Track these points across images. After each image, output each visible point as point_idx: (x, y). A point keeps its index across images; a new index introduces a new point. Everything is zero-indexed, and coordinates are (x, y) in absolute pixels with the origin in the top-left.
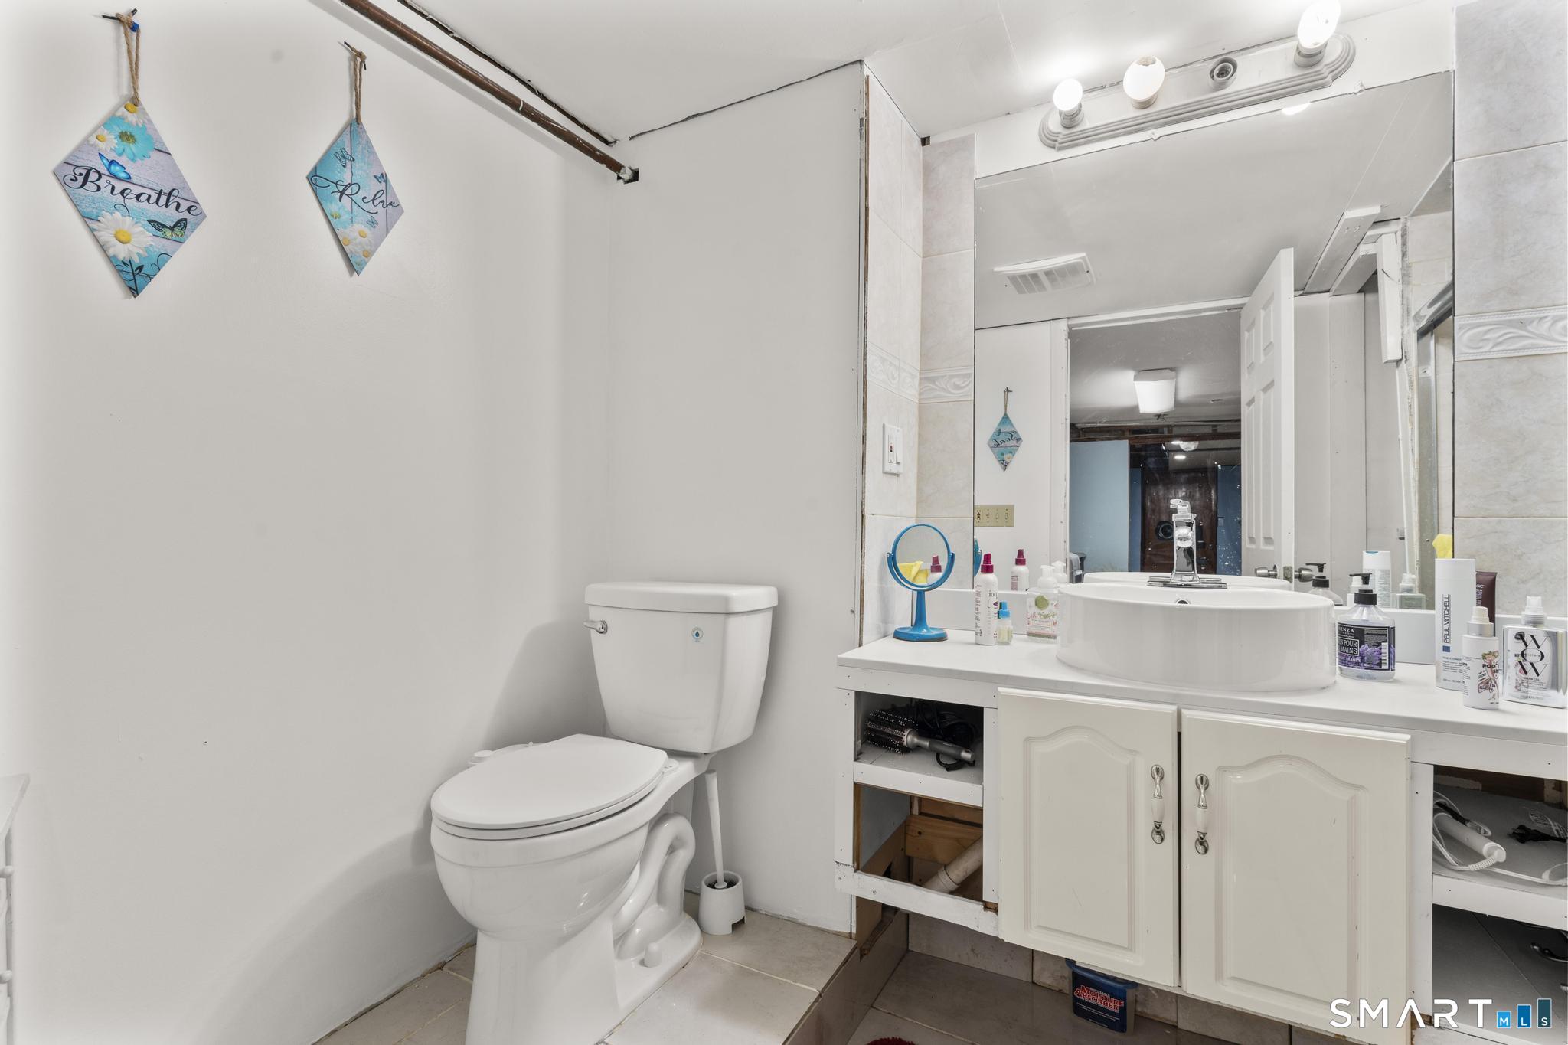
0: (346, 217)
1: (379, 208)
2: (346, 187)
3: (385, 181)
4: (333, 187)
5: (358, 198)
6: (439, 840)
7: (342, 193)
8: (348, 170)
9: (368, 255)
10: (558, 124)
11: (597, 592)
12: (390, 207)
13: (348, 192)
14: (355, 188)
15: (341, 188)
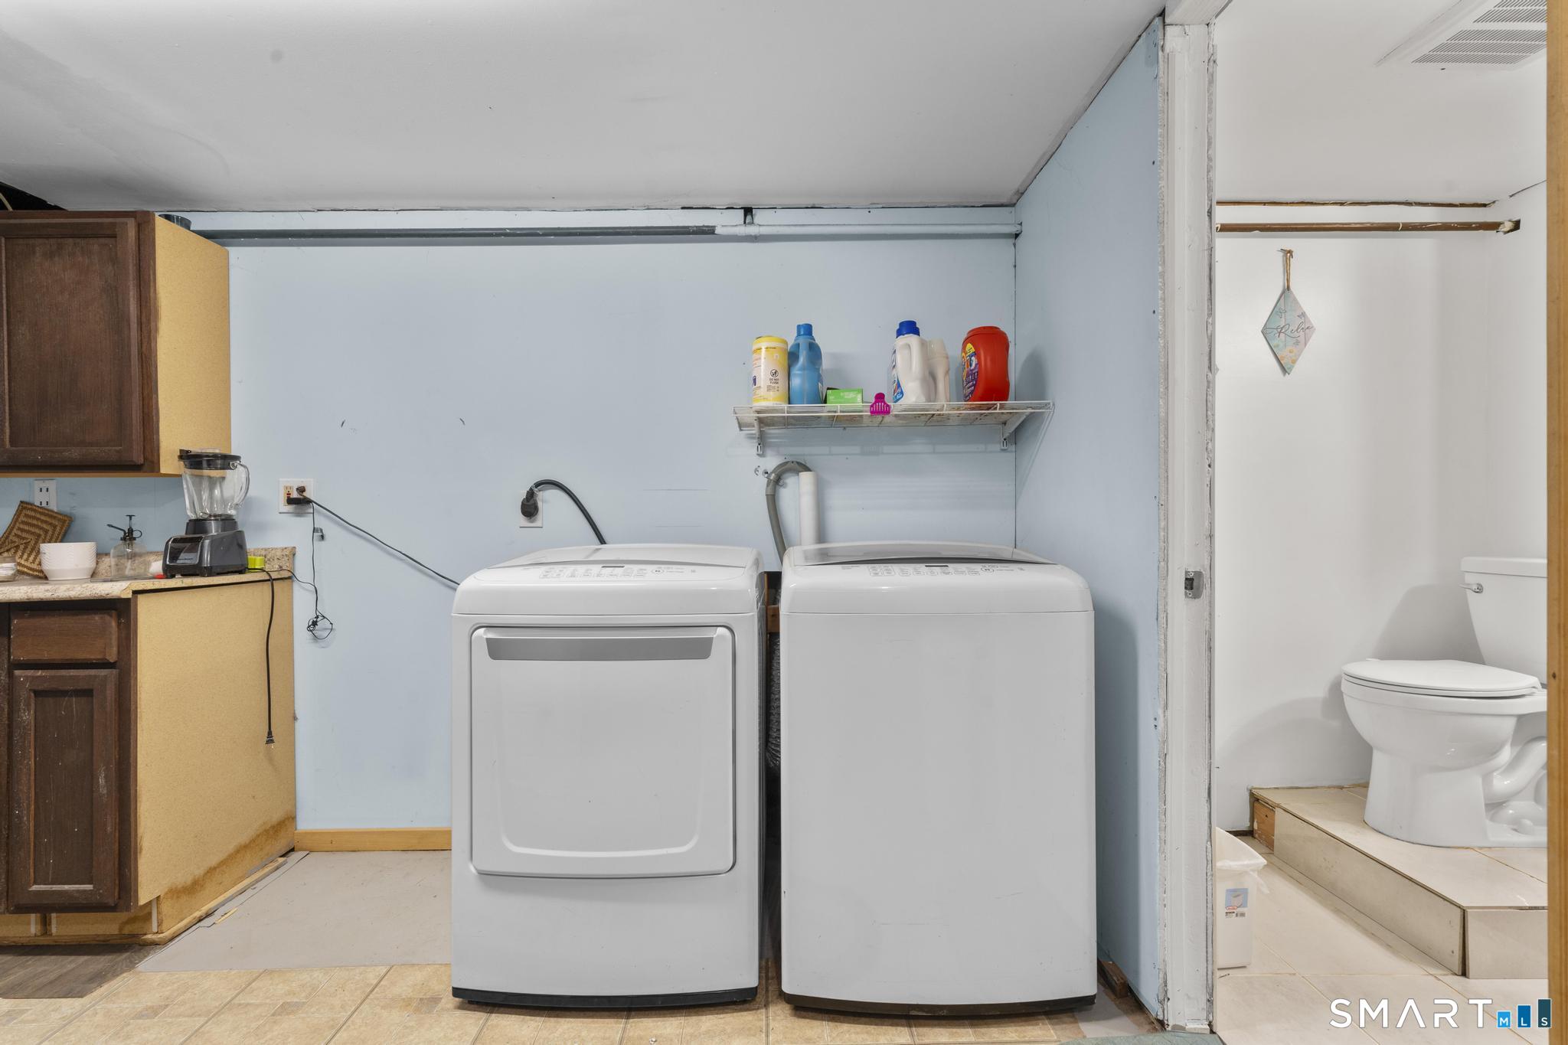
0: (1281, 345)
1: (1302, 333)
2: (1282, 328)
3: (1304, 316)
4: (1275, 331)
5: (1289, 332)
6: (1345, 687)
7: (1280, 333)
8: (1283, 319)
9: (1294, 362)
10: (1433, 223)
11: (1470, 563)
12: (1307, 330)
13: (1283, 331)
14: (1287, 326)
15: (1279, 330)
